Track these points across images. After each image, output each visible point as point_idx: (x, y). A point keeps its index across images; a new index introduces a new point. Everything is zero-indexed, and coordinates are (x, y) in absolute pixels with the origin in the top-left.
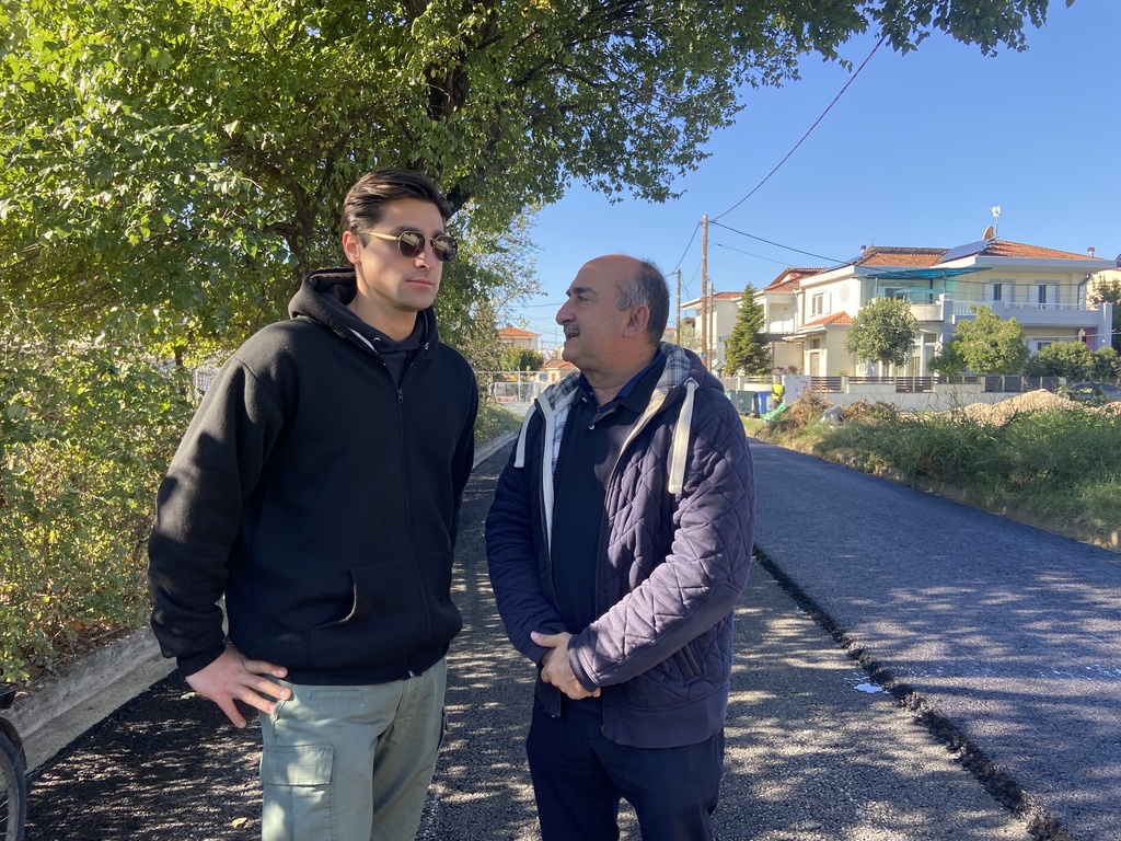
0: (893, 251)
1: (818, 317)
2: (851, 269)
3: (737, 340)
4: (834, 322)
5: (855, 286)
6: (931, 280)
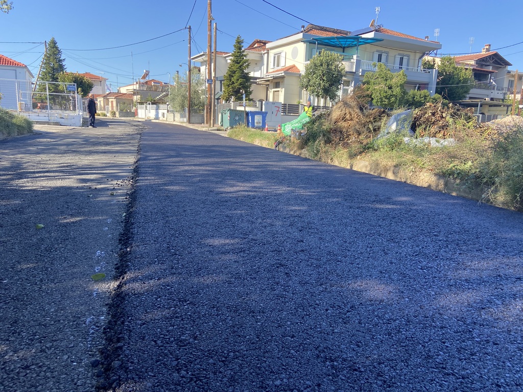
6: (344, 48)
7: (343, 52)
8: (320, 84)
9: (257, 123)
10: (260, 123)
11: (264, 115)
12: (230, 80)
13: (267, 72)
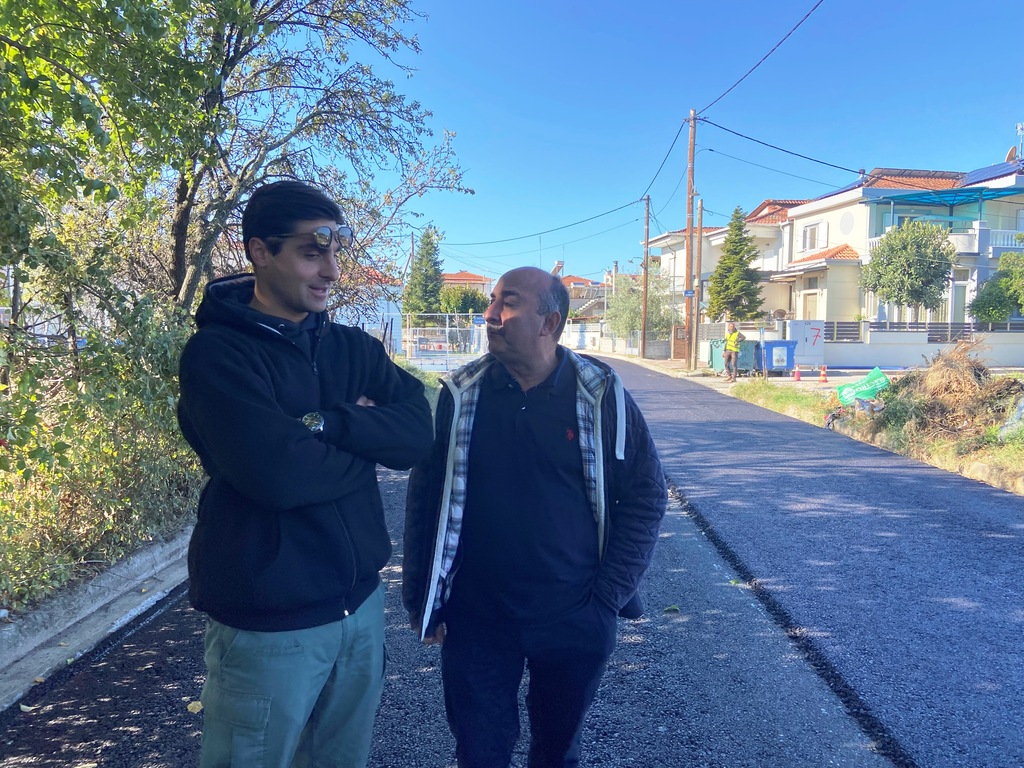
0: (902, 173)
1: (810, 252)
2: (858, 193)
3: (723, 277)
4: (839, 257)
5: (862, 213)
6: (952, 207)
7: (951, 215)
8: (902, 282)
9: (778, 361)
10: (782, 360)
11: (790, 347)
12: (722, 283)
13: (790, 261)
